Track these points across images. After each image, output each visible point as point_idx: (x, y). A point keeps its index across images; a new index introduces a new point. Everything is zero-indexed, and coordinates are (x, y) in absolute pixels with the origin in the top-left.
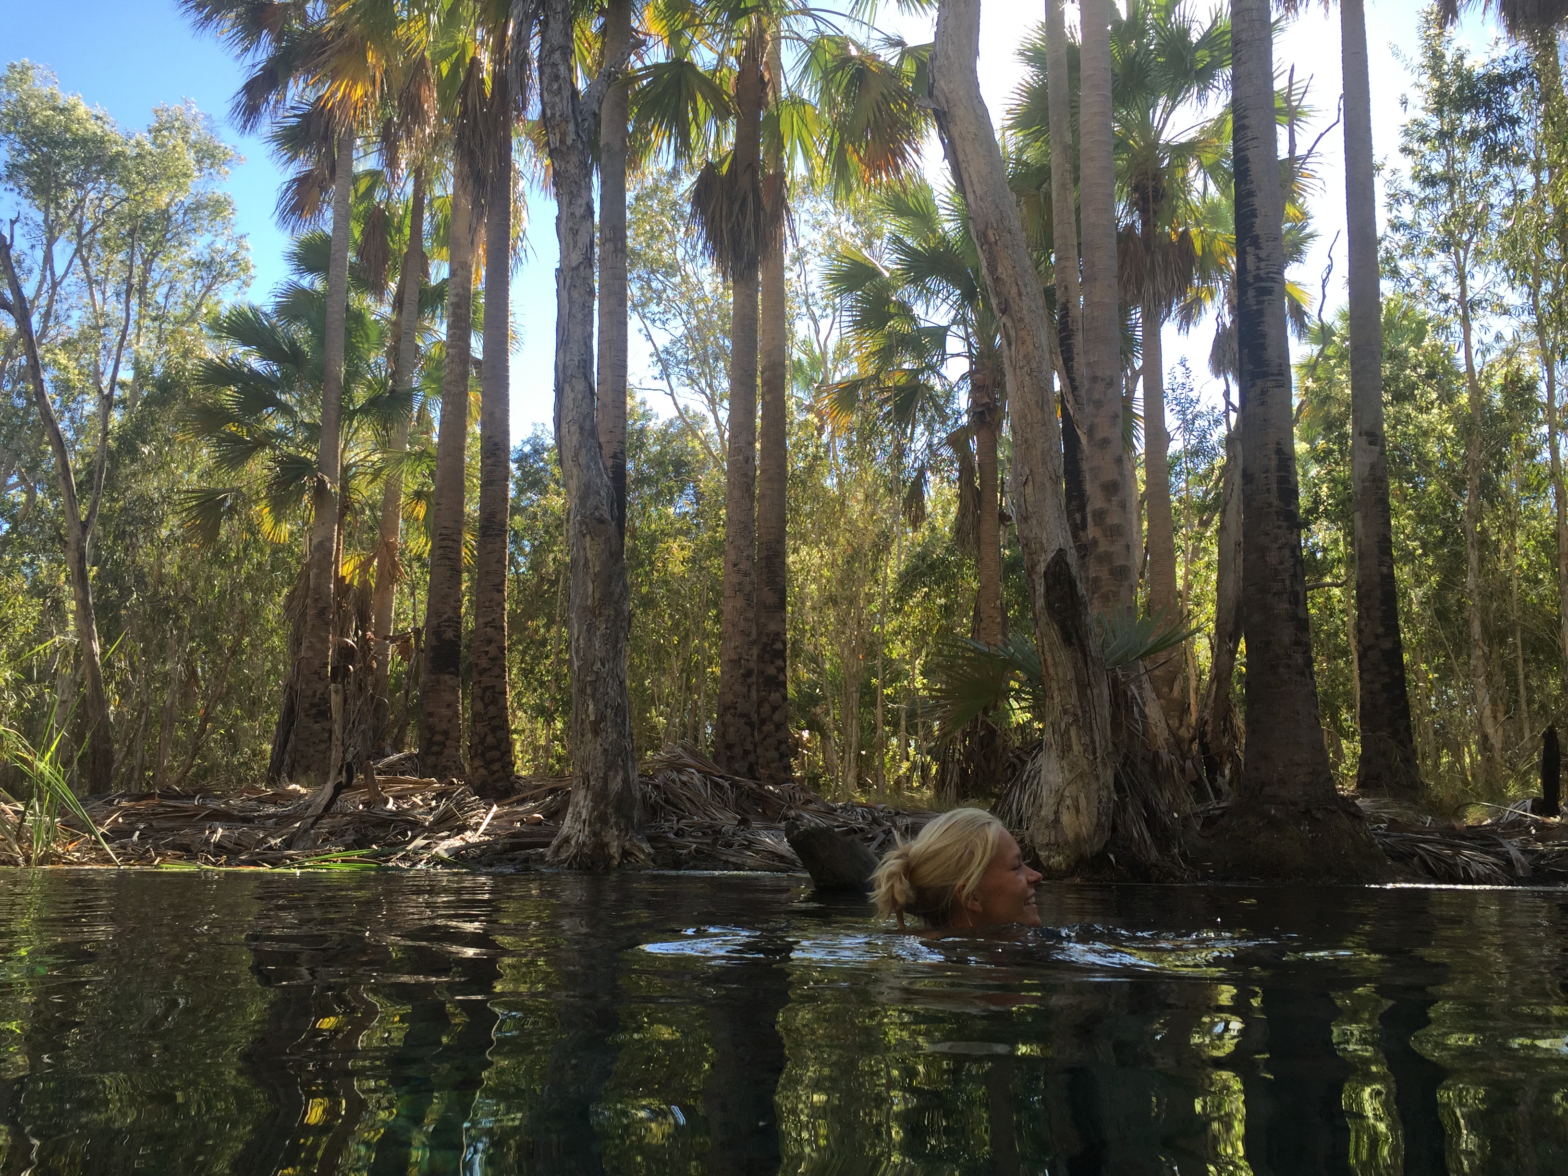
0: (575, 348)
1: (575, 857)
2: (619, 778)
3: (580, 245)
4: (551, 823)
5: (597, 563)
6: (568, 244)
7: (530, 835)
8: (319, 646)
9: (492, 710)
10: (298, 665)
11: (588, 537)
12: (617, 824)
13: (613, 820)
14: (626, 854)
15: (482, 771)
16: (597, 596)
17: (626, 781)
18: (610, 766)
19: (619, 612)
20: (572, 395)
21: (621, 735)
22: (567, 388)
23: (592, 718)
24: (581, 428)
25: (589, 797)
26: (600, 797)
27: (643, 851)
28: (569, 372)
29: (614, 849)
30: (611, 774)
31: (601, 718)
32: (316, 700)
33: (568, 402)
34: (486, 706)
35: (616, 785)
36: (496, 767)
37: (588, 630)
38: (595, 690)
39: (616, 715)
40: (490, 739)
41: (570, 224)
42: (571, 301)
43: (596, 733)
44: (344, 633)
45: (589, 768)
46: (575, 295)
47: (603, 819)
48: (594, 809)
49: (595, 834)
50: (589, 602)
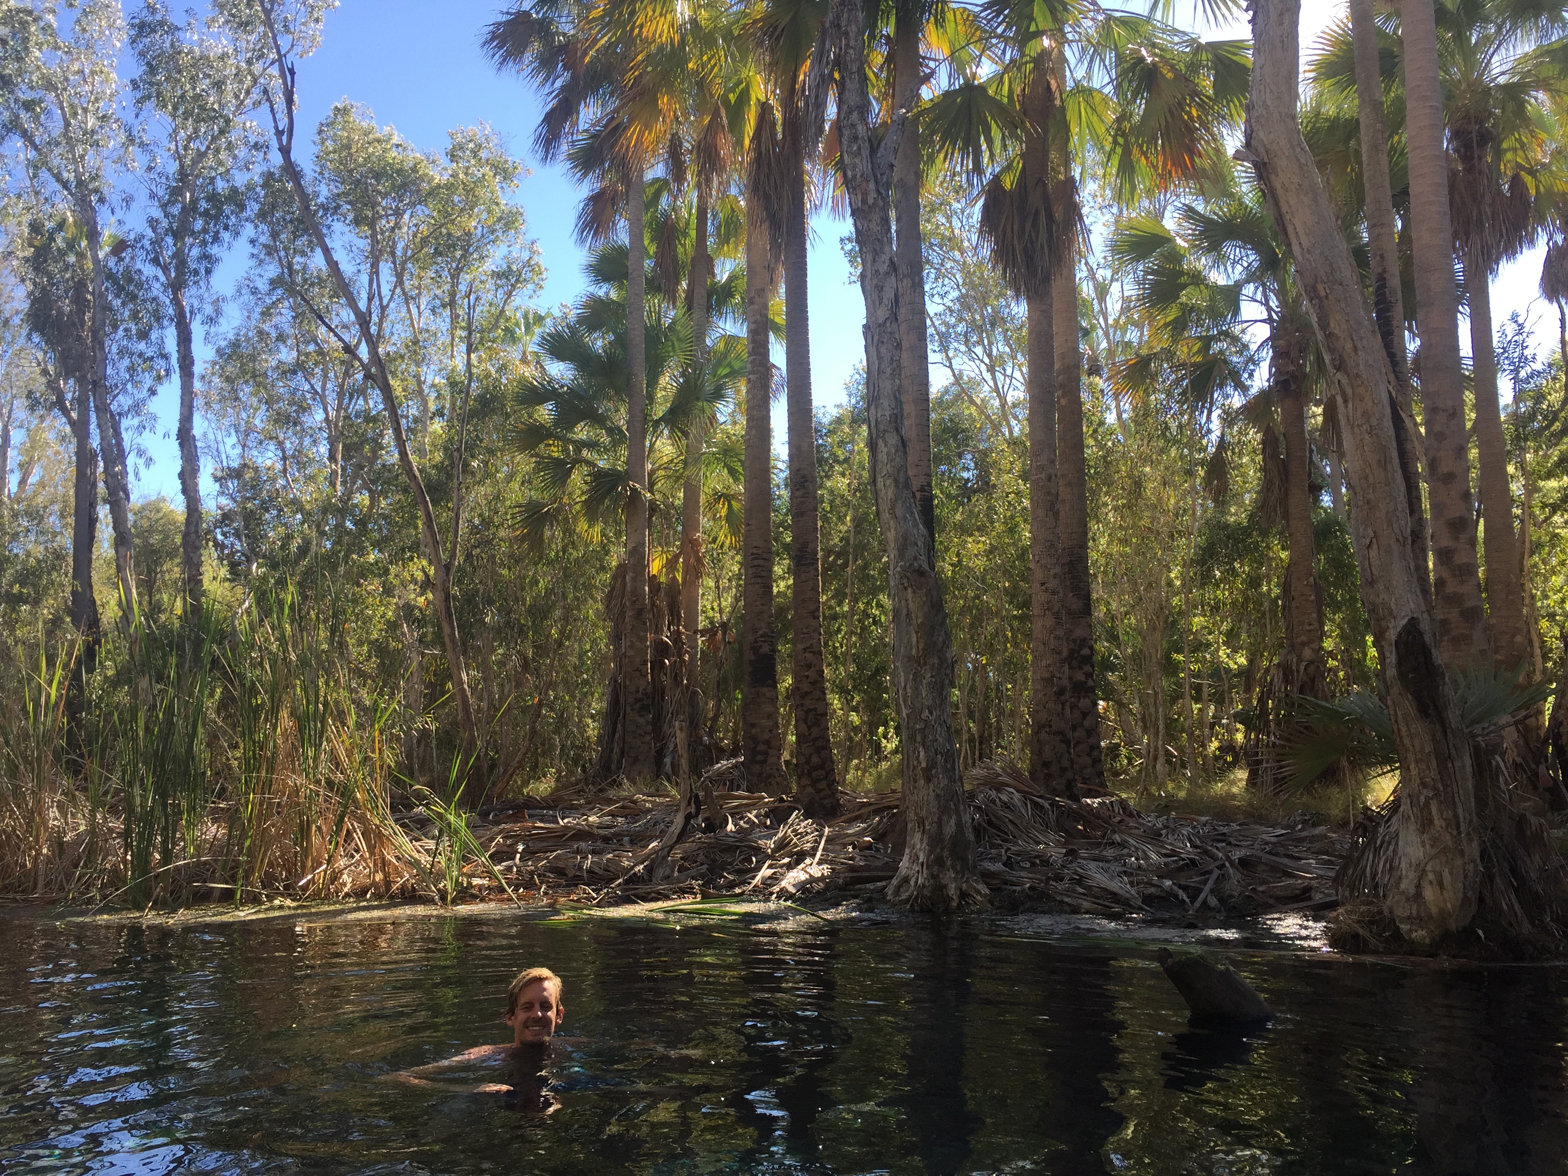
0: (886, 403)
1: (916, 898)
2: (953, 822)
3: (885, 301)
4: (880, 846)
5: (920, 615)
6: (874, 302)
7: (866, 868)
8: (638, 645)
11: (910, 590)
12: (953, 866)
13: (949, 863)
14: (963, 895)
15: (810, 790)
16: (921, 646)
17: (959, 825)
18: (944, 810)
19: (942, 660)
20: (885, 450)
21: (952, 780)
22: (881, 443)
23: (924, 765)
24: (896, 481)
25: (925, 841)
26: (935, 841)
27: (979, 892)
28: (882, 427)
29: (952, 891)
30: (945, 818)
31: (932, 765)
32: (640, 695)
33: (883, 456)
35: (950, 828)
36: (823, 785)
37: (914, 680)
38: (924, 737)
39: (946, 761)
41: (875, 281)
42: (880, 358)
43: (928, 780)
45: (924, 813)
46: (883, 350)
47: (939, 862)
48: (931, 852)
49: (933, 876)
50: (914, 652)
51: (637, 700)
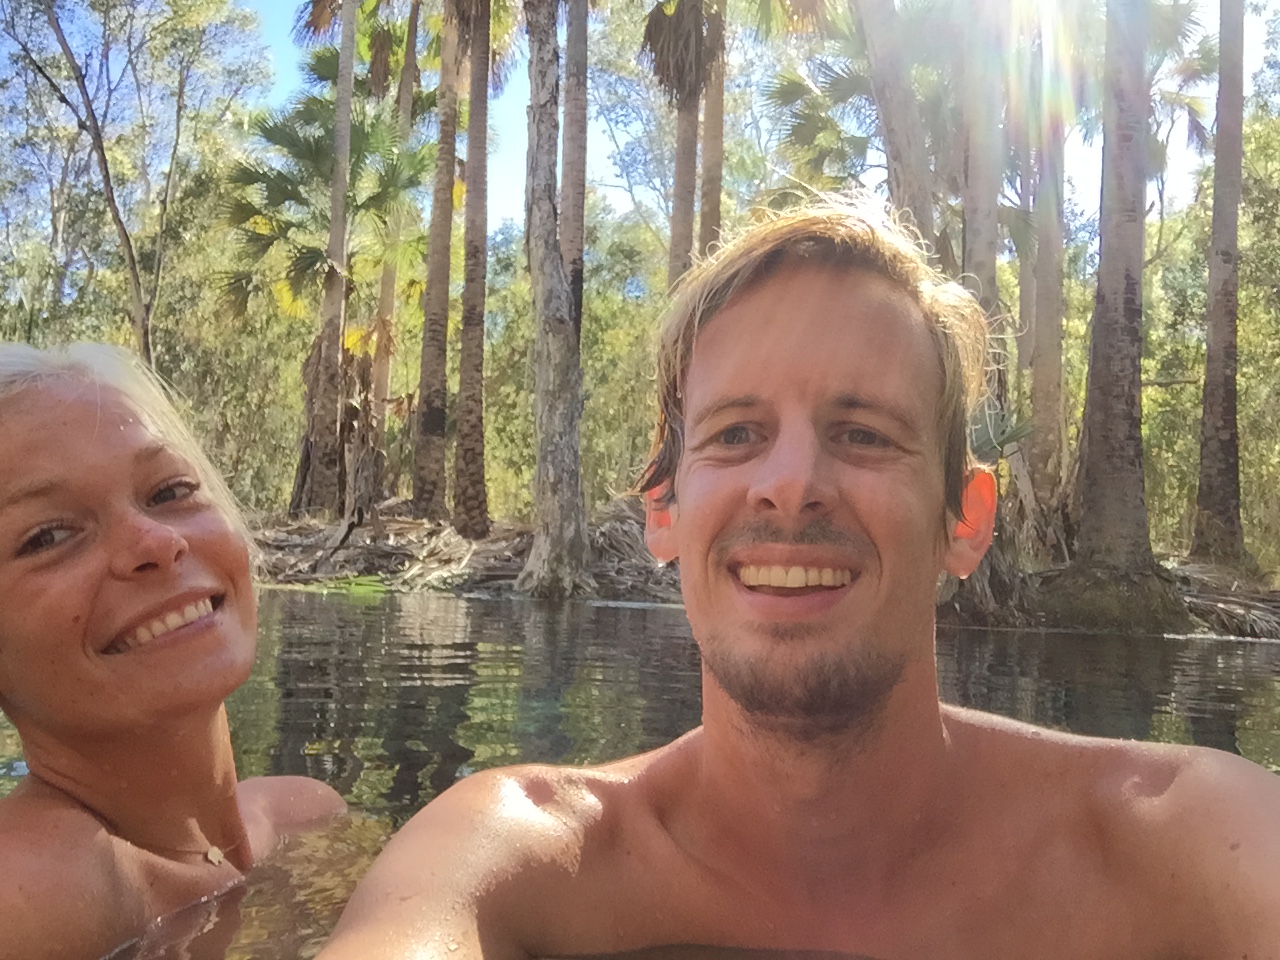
0: (541, 174)
1: (537, 587)
2: (572, 528)
3: (547, 85)
4: (518, 560)
5: (558, 356)
6: (537, 85)
7: (502, 568)
8: (329, 406)
9: (473, 468)
10: (313, 419)
11: (550, 334)
12: (570, 564)
13: (566, 561)
14: (576, 587)
15: (464, 516)
16: (557, 382)
17: (577, 531)
18: (565, 518)
19: (575, 396)
20: (539, 215)
21: (575, 494)
22: (535, 207)
23: (552, 480)
24: (546, 242)
25: (548, 541)
26: (557, 542)
27: (589, 585)
28: (537, 196)
29: (567, 583)
30: (566, 524)
31: (559, 480)
32: (328, 451)
33: (536, 220)
34: (467, 464)
35: (569, 533)
36: (476, 513)
37: (549, 411)
38: (554, 458)
39: (570, 479)
40: (470, 491)
41: (540, 68)
42: (539, 134)
43: (555, 492)
44: (349, 395)
45: (549, 520)
46: (543, 128)
47: (559, 559)
48: (551, 551)
49: (553, 571)
50: (551, 387)
51: (325, 455)
